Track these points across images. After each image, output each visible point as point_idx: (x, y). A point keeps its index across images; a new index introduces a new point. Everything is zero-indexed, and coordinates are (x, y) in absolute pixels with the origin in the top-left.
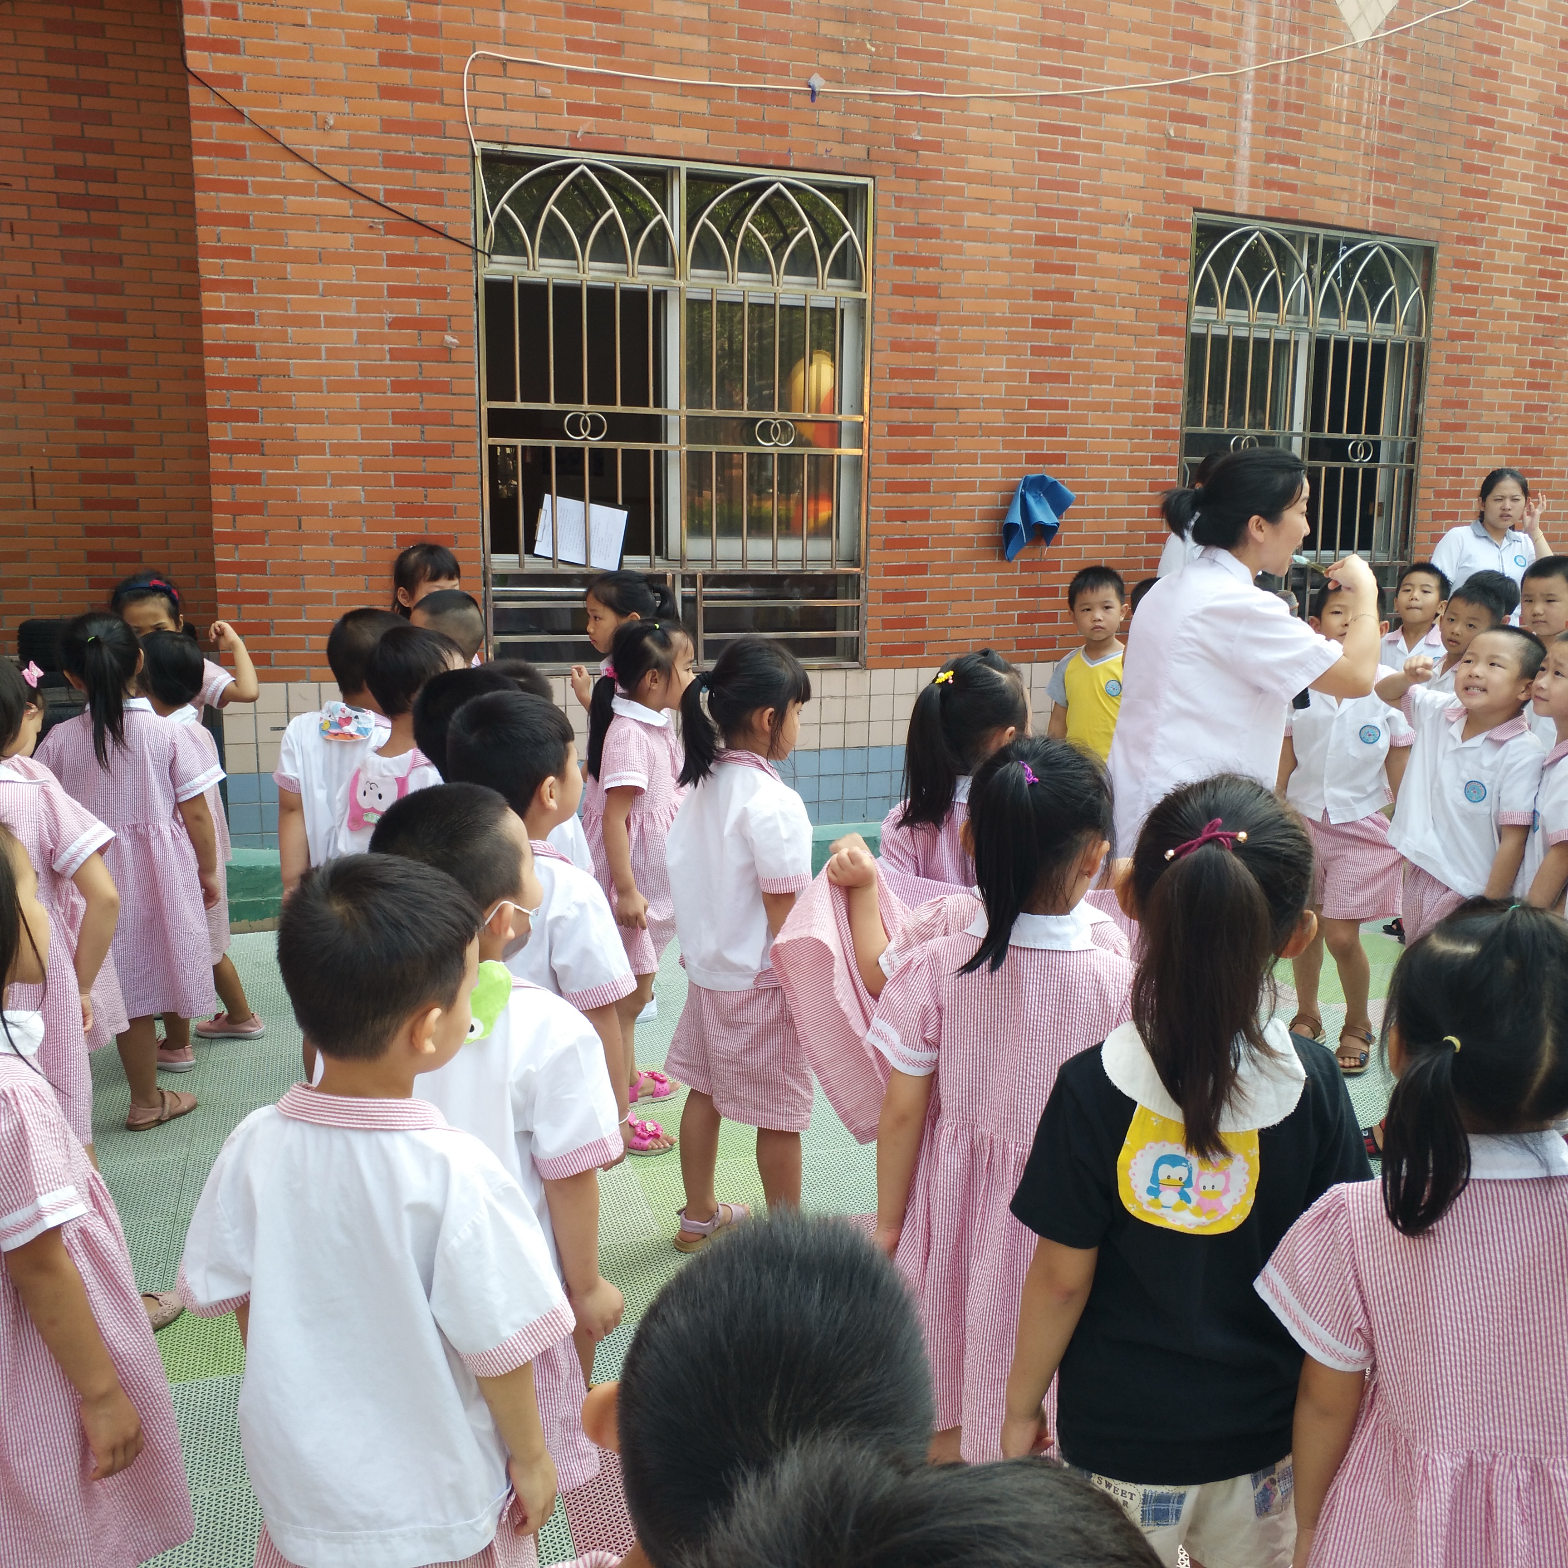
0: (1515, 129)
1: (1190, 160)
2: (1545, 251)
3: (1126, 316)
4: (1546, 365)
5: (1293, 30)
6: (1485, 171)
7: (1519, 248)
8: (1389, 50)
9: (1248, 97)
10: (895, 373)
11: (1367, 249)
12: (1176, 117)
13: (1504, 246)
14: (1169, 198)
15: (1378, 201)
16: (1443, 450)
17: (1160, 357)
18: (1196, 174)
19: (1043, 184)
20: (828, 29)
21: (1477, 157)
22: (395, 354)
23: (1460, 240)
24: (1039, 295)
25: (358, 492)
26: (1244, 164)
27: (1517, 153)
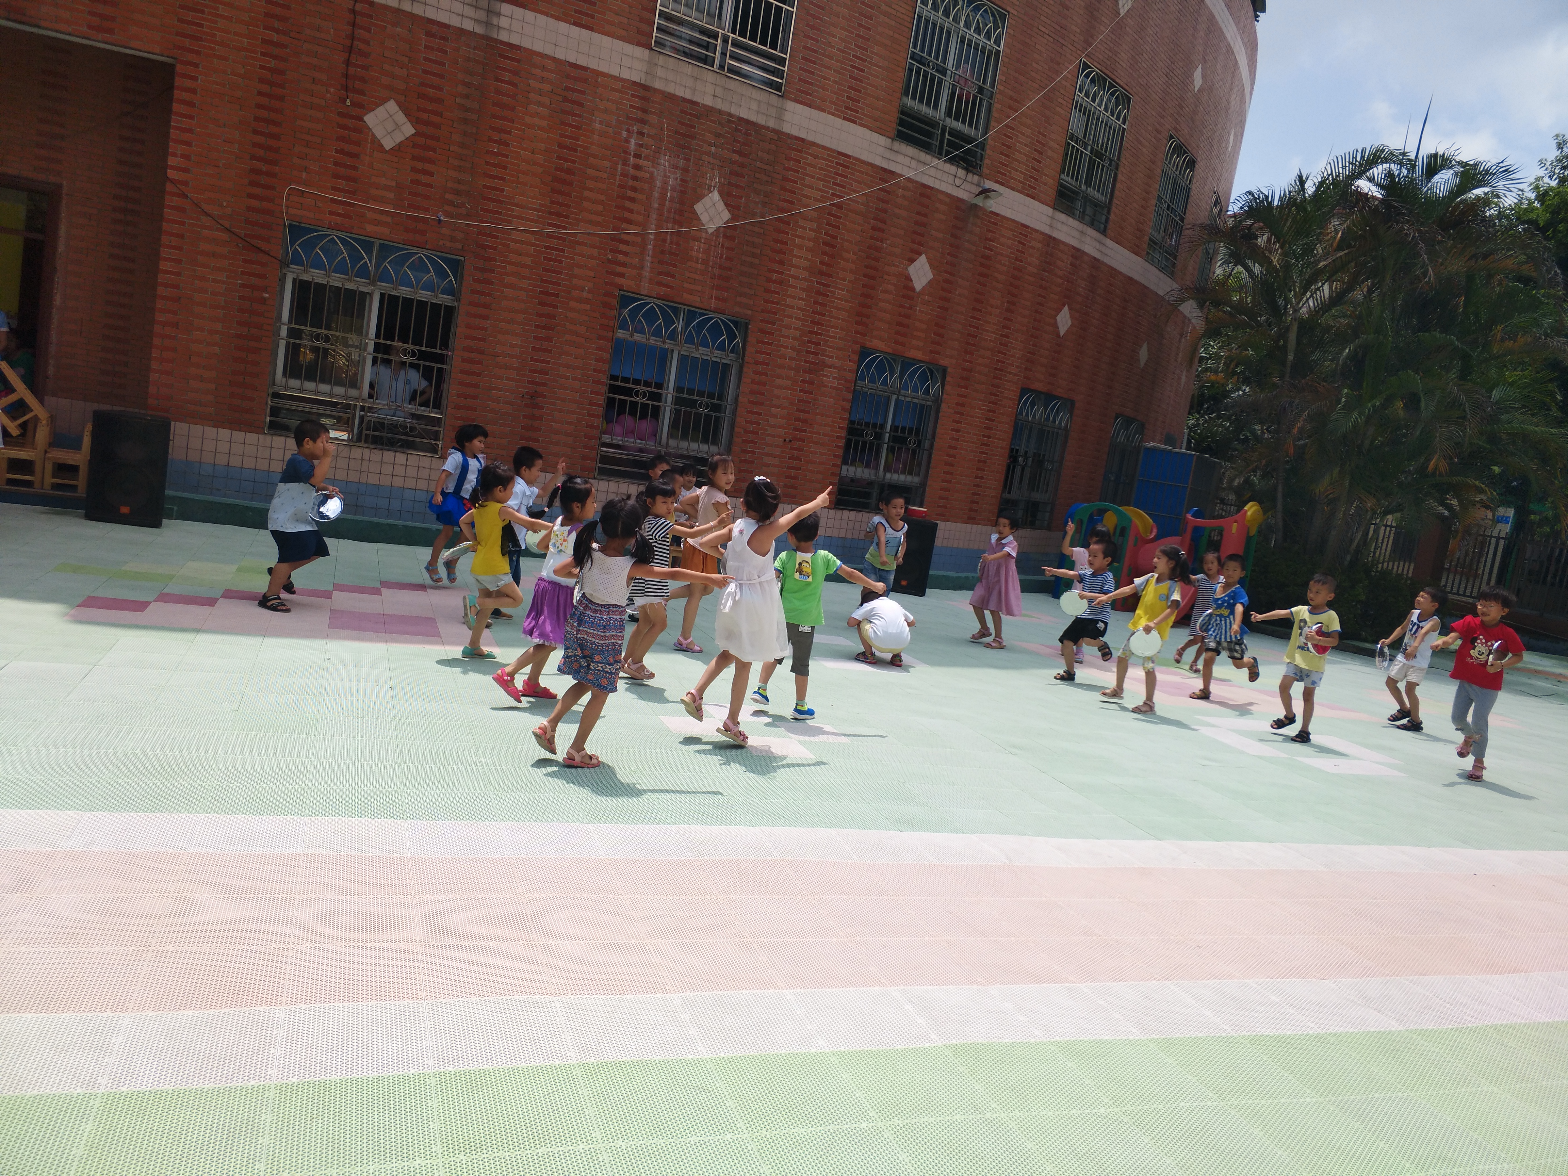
0: (796, 277)
1: (619, 269)
2: (811, 332)
4: (811, 383)
5: (675, 222)
6: (778, 293)
7: (795, 329)
8: (725, 236)
9: (651, 247)
10: (466, 337)
11: (712, 318)
12: (612, 251)
13: (788, 327)
14: (607, 284)
15: (716, 298)
16: (749, 412)
17: (598, 349)
18: (622, 275)
19: (545, 270)
20: (449, 196)
21: (773, 287)
22: (240, 297)
23: (762, 321)
24: (538, 315)
25: (217, 349)
26: (646, 274)
27: (796, 287)
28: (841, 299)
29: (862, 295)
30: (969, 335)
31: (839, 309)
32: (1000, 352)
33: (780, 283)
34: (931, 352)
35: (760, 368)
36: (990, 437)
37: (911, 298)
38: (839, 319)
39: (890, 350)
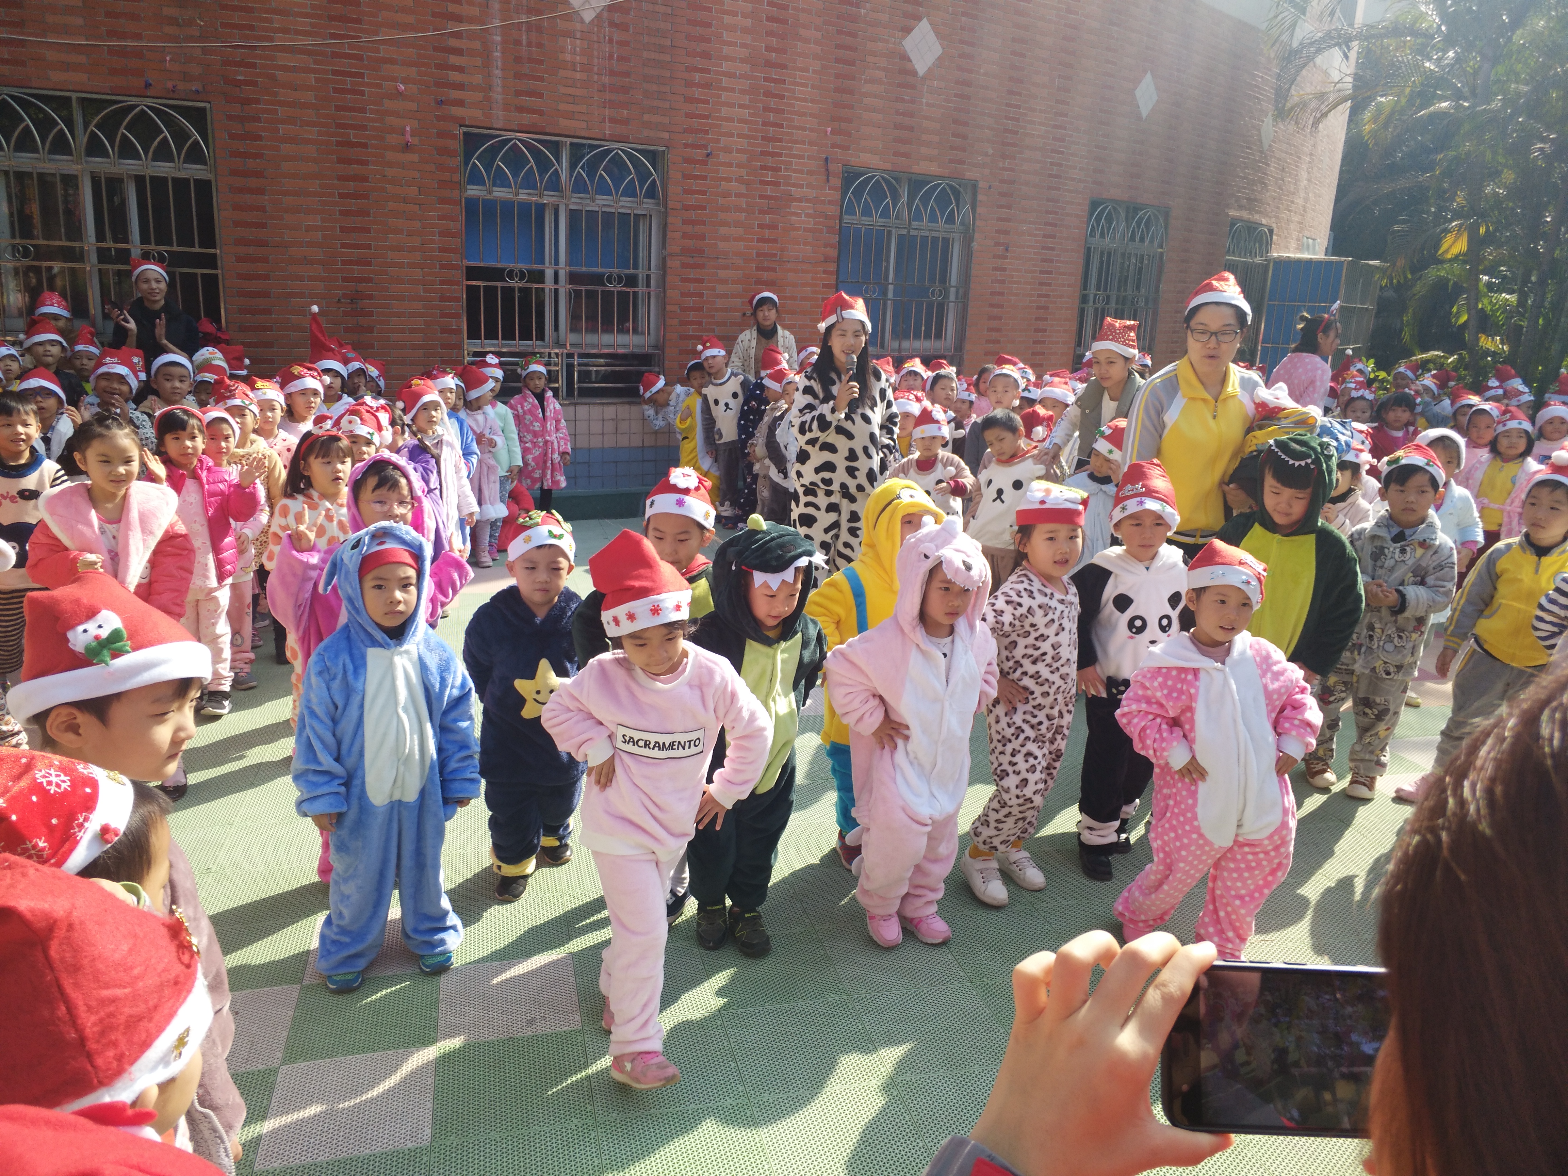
0: (731, 75)
1: (454, 94)
2: (763, 153)
3: (413, 192)
4: (773, 227)
5: (530, 11)
6: (706, 102)
7: (739, 151)
8: (612, 24)
9: (498, 54)
10: (237, 224)
11: (609, 151)
12: (440, 67)
13: (728, 150)
14: (439, 118)
15: (613, 120)
16: (684, 280)
17: (441, 218)
18: (461, 103)
19: (338, 108)
21: (697, 93)
23: (685, 146)
24: (341, 178)
27: (733, 90)
28: (806, 100)
29: (837, 90)
30: (1006, 131)
31: (803, 115)
32: (1053, 151)
33: (707, 86)
34: (951, 161)
35: (693, 215)
36: (1050, 273)
37: (912, 87)
38: (804, 129)
39: (888, 166)
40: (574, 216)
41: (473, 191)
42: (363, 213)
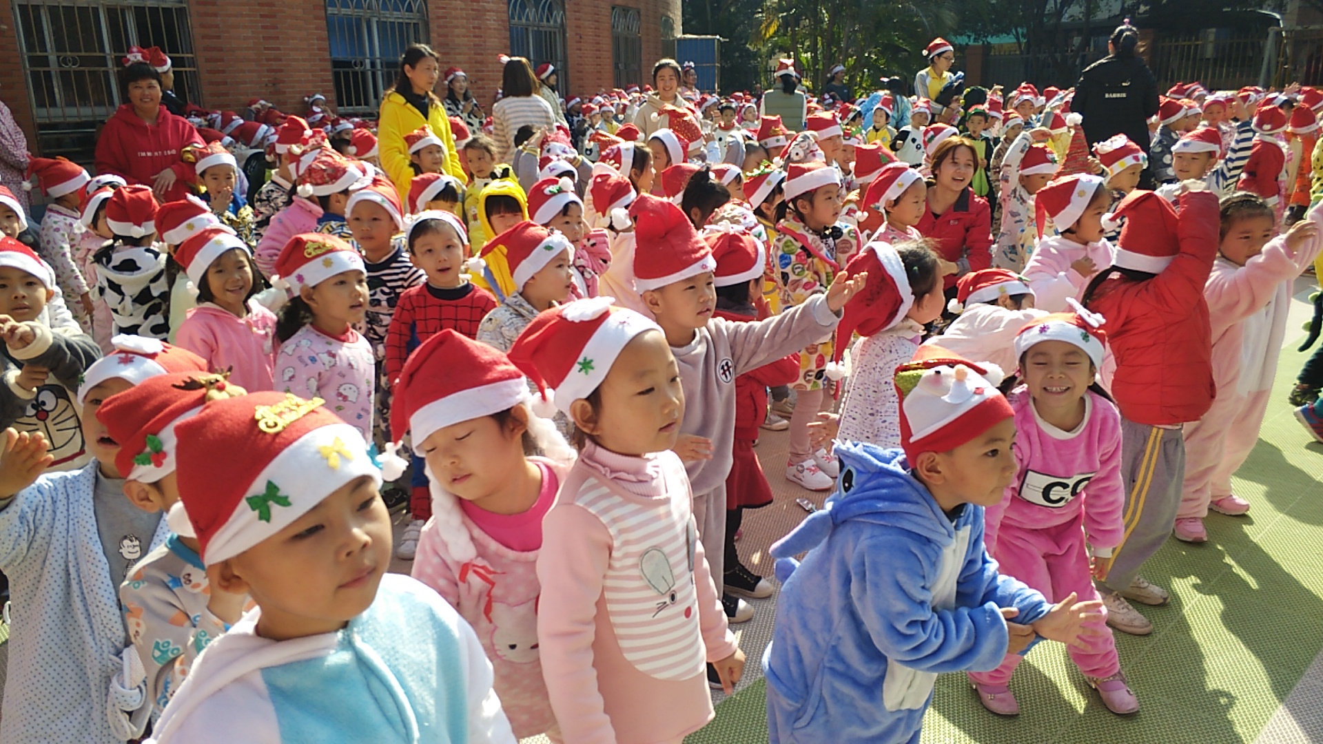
3: (299, 13)
40: (382, 26)
41: (330, 10)
42: (275, 27)
